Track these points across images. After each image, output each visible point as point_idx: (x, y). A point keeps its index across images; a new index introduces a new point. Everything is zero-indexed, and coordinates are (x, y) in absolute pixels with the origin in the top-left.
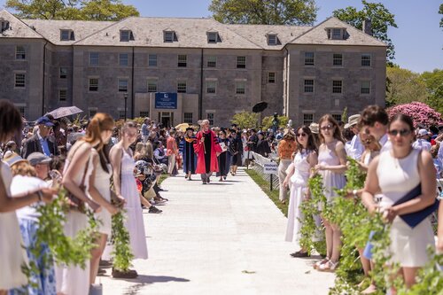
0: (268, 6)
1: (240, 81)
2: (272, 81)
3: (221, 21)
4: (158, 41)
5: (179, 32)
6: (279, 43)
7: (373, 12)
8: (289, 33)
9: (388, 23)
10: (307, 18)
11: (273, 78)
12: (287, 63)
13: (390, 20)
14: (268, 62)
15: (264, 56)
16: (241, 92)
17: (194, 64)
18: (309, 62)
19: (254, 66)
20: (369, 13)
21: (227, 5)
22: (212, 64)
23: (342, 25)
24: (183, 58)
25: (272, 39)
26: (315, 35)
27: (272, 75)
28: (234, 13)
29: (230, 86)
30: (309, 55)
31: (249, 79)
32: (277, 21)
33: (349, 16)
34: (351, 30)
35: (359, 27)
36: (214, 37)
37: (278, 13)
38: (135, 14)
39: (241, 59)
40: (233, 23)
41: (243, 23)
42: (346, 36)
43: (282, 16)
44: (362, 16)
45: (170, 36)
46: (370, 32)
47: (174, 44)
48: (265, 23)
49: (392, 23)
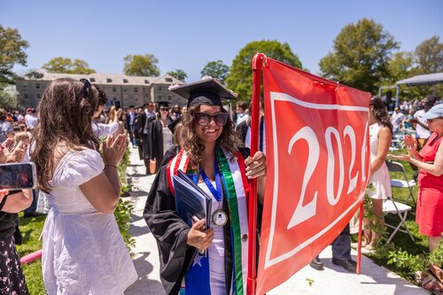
0: (143, 71)
1: (136, 96)
3: (127, 75)
4: (105, 82)
5: (112, 79)
6: (149, 83)
8: (152, 80)
9: (185, 76)
10: (157, 75)
11: (148, 95)
12: (152, 89)
14: (146, 90)
15: (144, 88)
17: (119, 91)
18: (160, 89)
19: (141, 91)
21: (129, 70)
22: (125, 91)
23: (170, 77)
24: (114, 88)
25: (146, 82)
26: (161, 80)
29: (132, 98)
30: (160, 88)
31: (139, 96)
32: (147, 75)
33: (172, 74)
34: (173, 79)
35: (176, 78)
36: (125, 81)
37: (147, 73)
38: (94, 72)
39: (136, 89)
40: (131, 76)
42: (172, 81)
44: (176, 74)
45: (109, 81)
46: (179, 79)
47: (111, 83)
48: (143, 76)
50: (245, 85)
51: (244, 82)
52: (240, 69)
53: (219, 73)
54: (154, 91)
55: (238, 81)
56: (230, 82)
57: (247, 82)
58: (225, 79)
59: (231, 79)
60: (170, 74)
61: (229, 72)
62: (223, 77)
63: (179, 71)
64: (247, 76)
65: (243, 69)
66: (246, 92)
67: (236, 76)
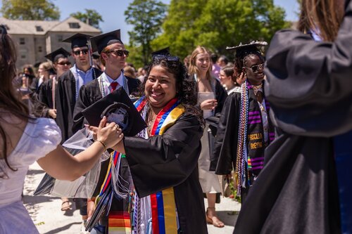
0: (33, 11)
2: (40, 51)
3: (8, 18)
6: (42, 30)
7: (91, 14)
8: (47, 25)
9: (99, 20)
10: (55, 17)
11: (42, 50)
12: (48, 40)
13: (100, 18)
14: (38, 41)
15: (35, 38)
16: (23, 57)
19: (30, 43)
20: (89, 15)
21: (10, 10)
23: (76, 21)
25: (39, 29)
26: (62, 26)
27: (40, 48)
28: (14, 14)
30: (59, 36)
31: (28, 50)
32: (39, 18)
33: (80, 17)
34: (81, 24)
35: (85, 22)
37: (39, 15)
40: (14, 19)
41: (20, 19)
42: (79, 27)
43: (42, 16)
44: (85, 16)
46: (91, 24)
48: (33, 19)
49: (101, 20)
50: (190, 31)
51: (188, 27)
52: (182, 8)
53: (151, 14)
54: (52, 43)
55: (181, 26)
56: (168, 27)
57: (194, 27)
58: (161, 24)
59: (170, 23)
60: (75, 17)
61: (166, 13)
62: (158, 20)
63: (90, 12)
64: (194, 19)
65: (187, 8)
66: (193, 42)
67: (177, 19)
